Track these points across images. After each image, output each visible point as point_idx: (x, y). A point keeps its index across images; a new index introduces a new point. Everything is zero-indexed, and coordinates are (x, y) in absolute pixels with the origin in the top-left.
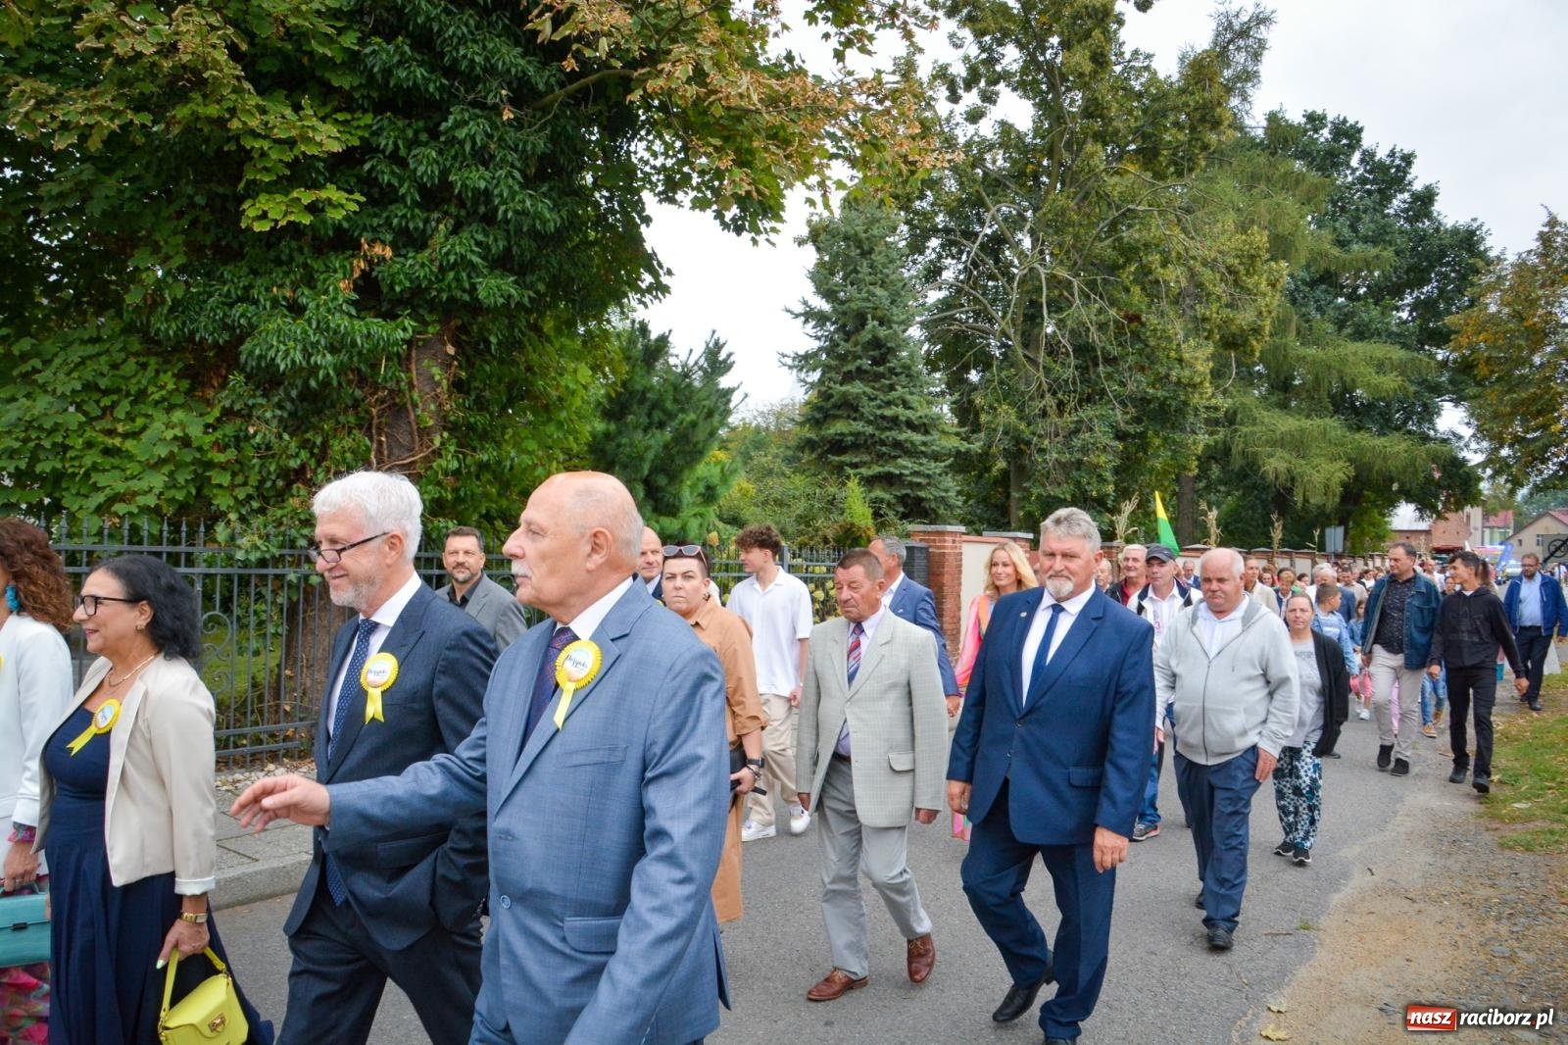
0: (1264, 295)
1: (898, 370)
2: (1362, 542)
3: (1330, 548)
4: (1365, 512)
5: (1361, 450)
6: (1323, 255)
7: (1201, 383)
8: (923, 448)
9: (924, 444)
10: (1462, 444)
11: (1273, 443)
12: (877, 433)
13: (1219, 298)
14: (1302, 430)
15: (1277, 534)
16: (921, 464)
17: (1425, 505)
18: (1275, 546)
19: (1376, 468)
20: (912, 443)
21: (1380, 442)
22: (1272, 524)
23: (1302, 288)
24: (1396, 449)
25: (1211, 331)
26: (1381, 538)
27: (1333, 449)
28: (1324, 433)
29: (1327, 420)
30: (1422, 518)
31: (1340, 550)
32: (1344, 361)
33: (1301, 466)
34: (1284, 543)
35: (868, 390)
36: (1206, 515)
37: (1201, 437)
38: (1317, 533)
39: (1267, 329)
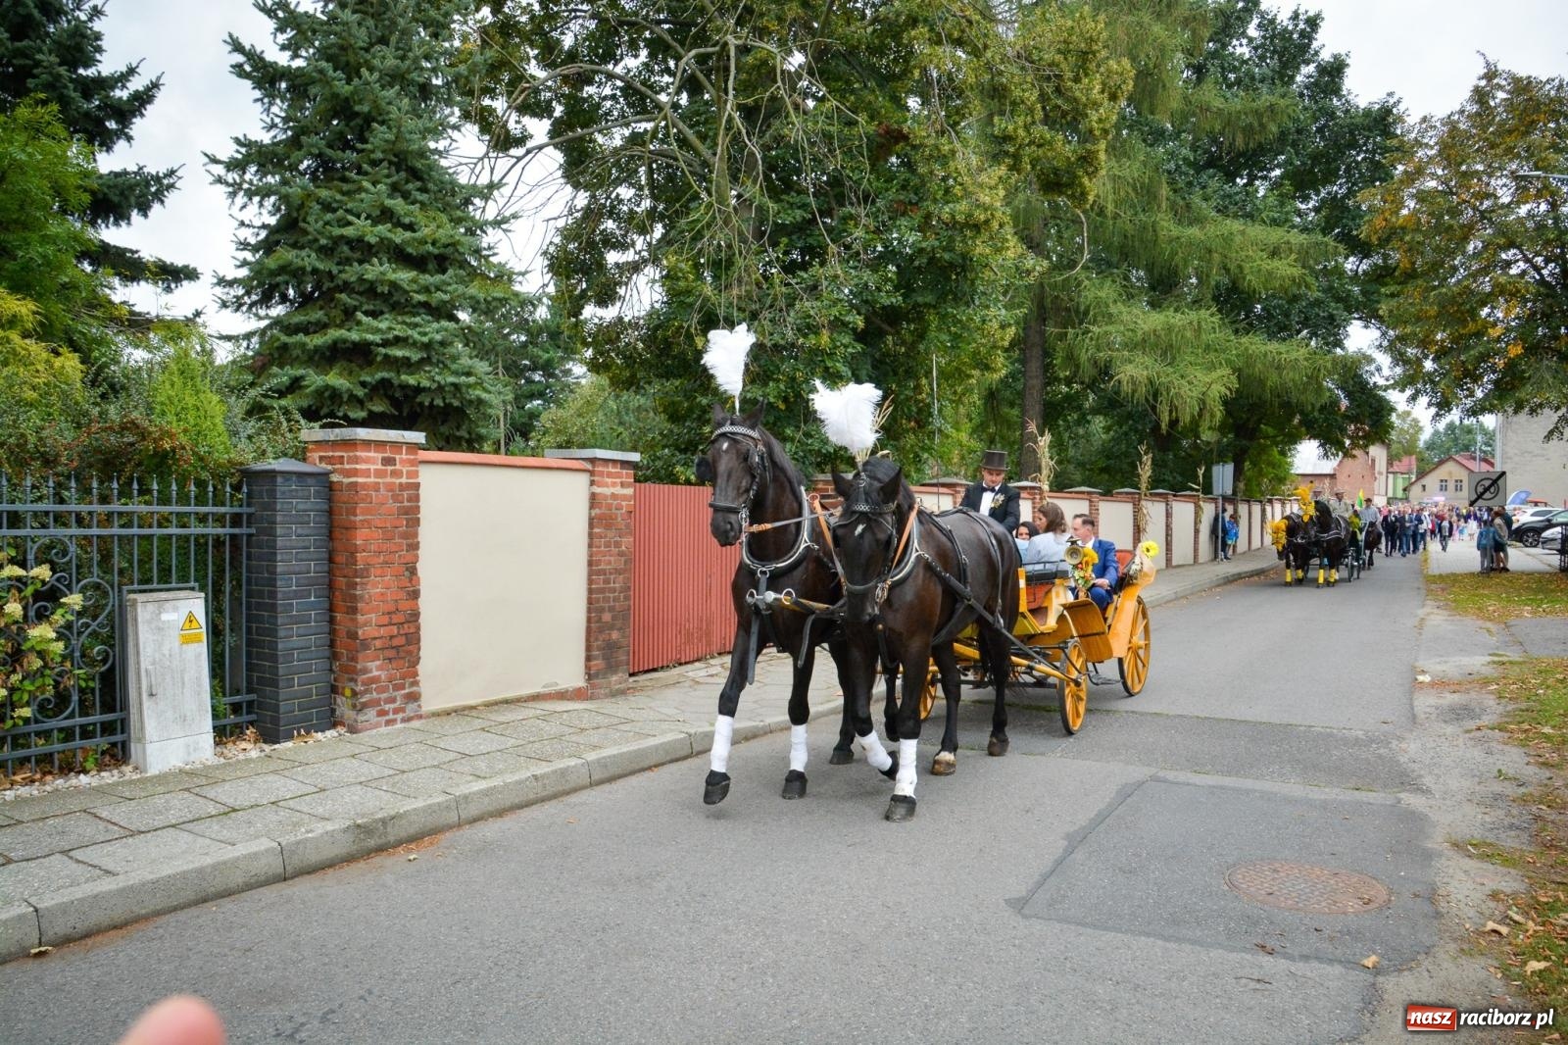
0: (1096, 105)
1: (379, 155)
2: (1259, 485)
3: (1217, 490)
4: (1263, 449)
5: (1250, 360)
6: (1205, 109)
7: (987, 222)
8: (421, 298)
9: (426, 290)
10: (1372, 368)
11: (1132, 346)
12: (335, 271)
13: (1031, 110)
14: (1170, 329)
15: (1146, 472)
16: (416, 325)
17: (1331, 441)
18: (1144, 486)
19: (1269, 383)
20: (394, 285)
21: (1273, 346)
22: (1140, 457)
23: (1184, 168)
24: (1294, 355)
25: (1016, 157)
26: (1281, 480)
27: (1212, 356)
28: (1198, 330)
29: (1204, 313)
30: (1326, 456)
31: (1229, 492)
32: (1227, 239)
33: (1166, 375)
34: (1155, 482)
35: (324, 193)
36: (1036, 442)
37: (993, 311)
38: (1201, 472)
39: (1102, 156)
